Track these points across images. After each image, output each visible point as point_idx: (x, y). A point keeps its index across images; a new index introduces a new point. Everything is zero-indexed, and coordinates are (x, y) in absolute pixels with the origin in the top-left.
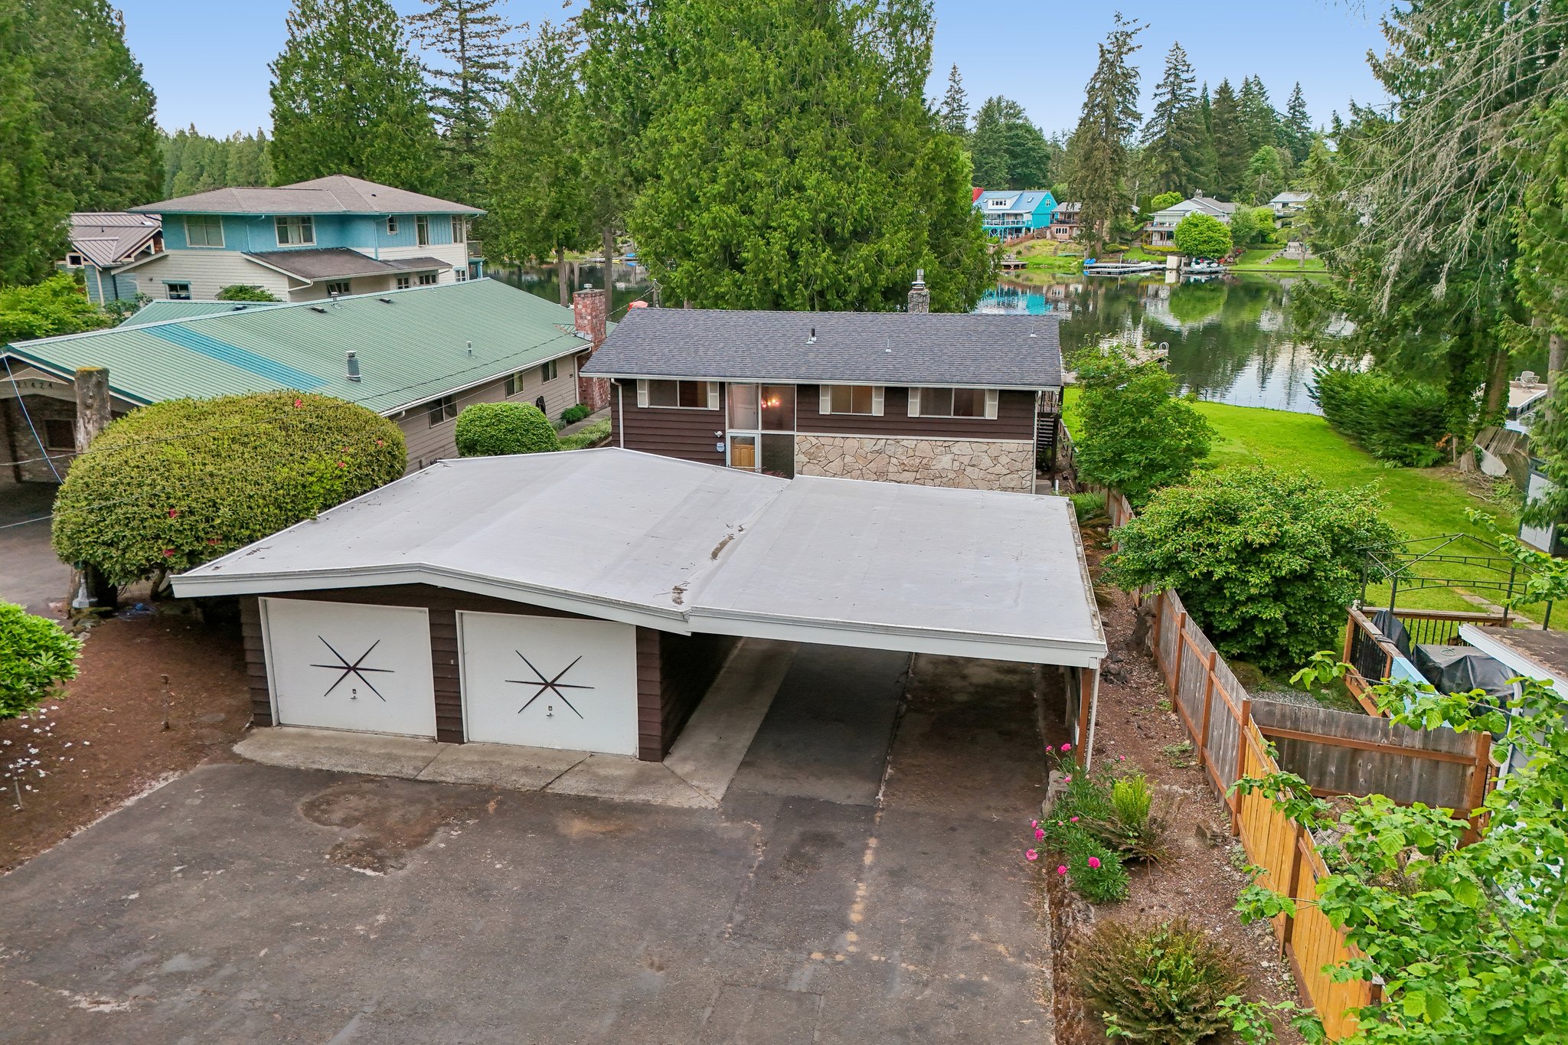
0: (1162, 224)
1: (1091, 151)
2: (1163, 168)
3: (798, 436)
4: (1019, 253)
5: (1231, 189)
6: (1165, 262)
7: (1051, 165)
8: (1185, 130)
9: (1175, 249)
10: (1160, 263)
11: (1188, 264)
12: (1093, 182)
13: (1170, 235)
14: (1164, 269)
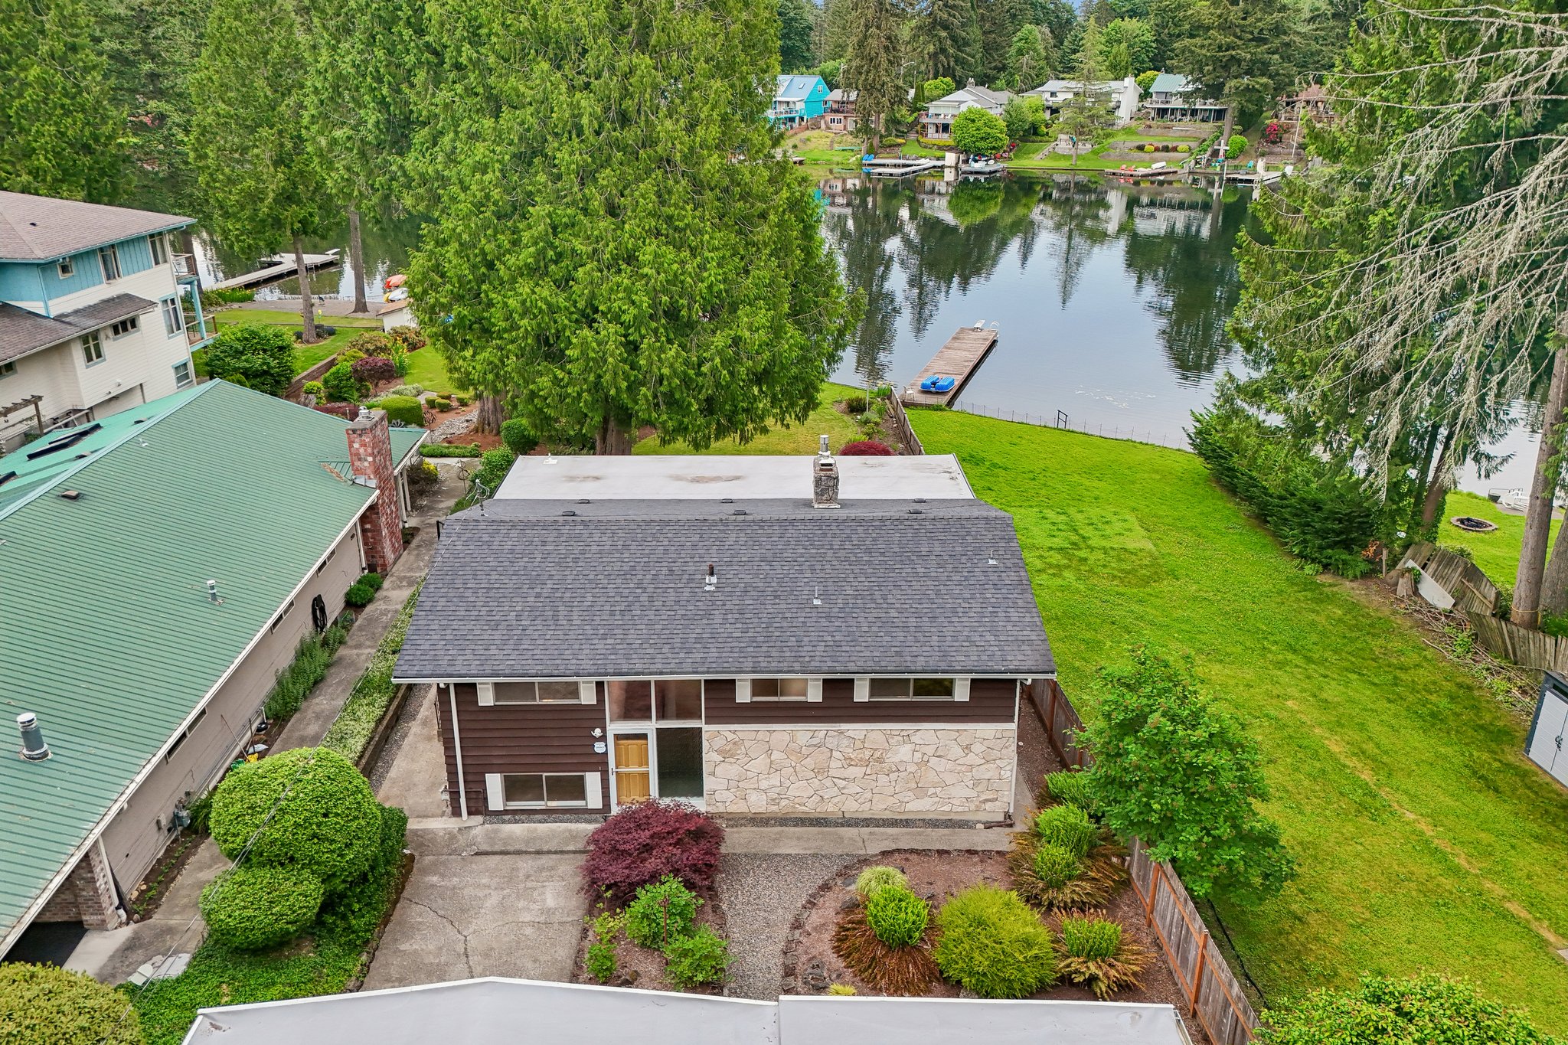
0: (937, 115)
1: (865, 37)
2: (931, 49)
3: (708, 730)
4: (795, 147)
5: (995, 68)
6: (943, 158)
7: (814, 36)
8: (951, 7)
9: (951, 143)
10: (938, 159)
11: (966, 162)
12: (868, 72)
13: (946, 128)
14: (942, 167)
